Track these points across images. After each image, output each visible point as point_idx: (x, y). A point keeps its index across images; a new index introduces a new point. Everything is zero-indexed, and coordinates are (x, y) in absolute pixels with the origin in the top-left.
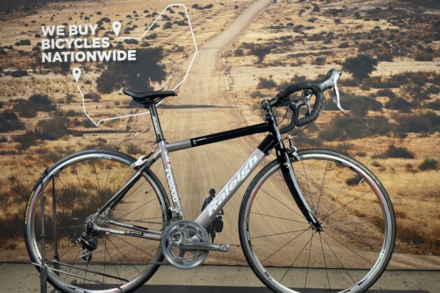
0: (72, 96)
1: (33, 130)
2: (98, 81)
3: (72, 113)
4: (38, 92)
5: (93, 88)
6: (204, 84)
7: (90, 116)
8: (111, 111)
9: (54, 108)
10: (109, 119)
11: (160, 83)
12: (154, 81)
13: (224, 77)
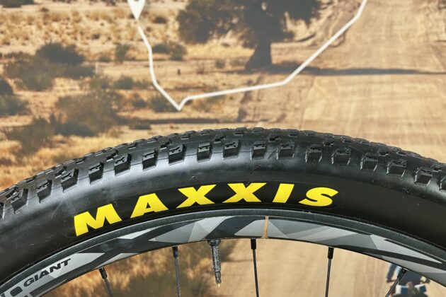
0: (127, 48)
1: (46, 116)
2: (182, 17)
3: (126, 83)
4: (55, 39)
5: (171, 32)
6: (396, 27)
7: (166, 90)
8: (208, 80)
9: (89, 72)
10: (202, 96)
11: (308, 23)
12: (295, 18)
13: (437, 15)
